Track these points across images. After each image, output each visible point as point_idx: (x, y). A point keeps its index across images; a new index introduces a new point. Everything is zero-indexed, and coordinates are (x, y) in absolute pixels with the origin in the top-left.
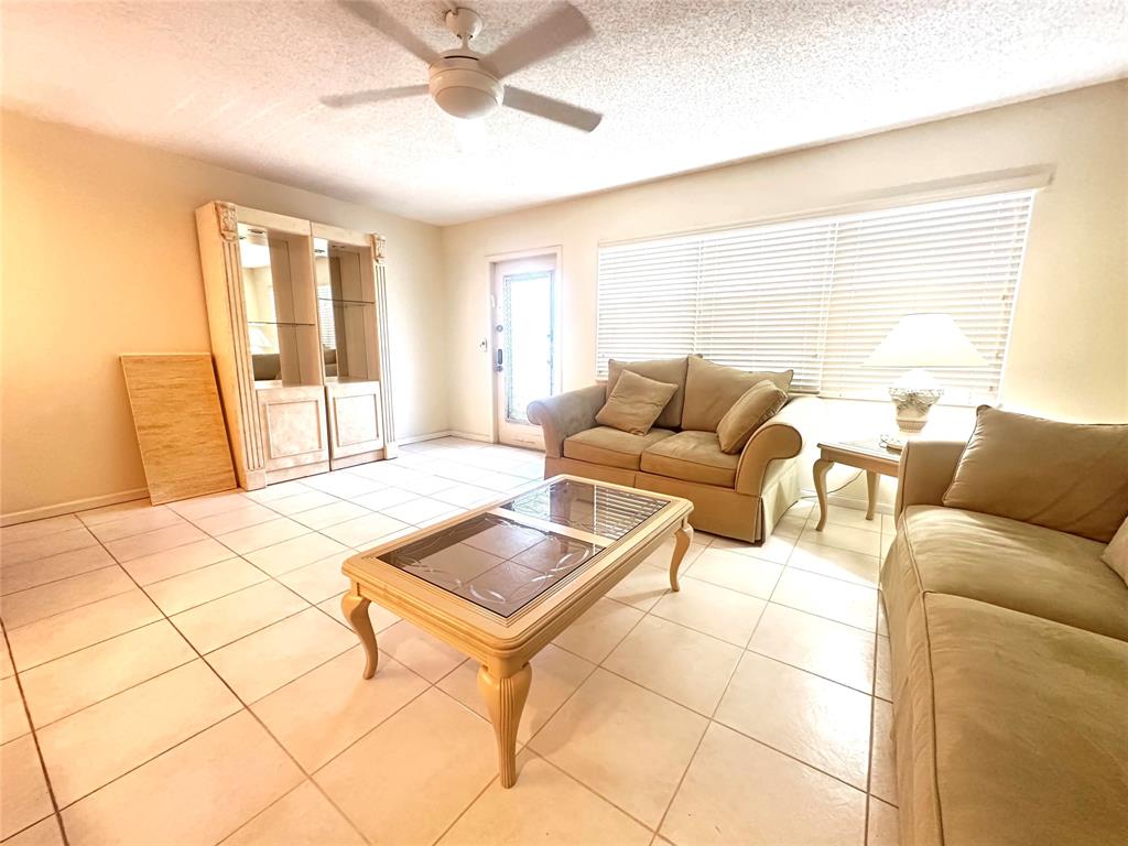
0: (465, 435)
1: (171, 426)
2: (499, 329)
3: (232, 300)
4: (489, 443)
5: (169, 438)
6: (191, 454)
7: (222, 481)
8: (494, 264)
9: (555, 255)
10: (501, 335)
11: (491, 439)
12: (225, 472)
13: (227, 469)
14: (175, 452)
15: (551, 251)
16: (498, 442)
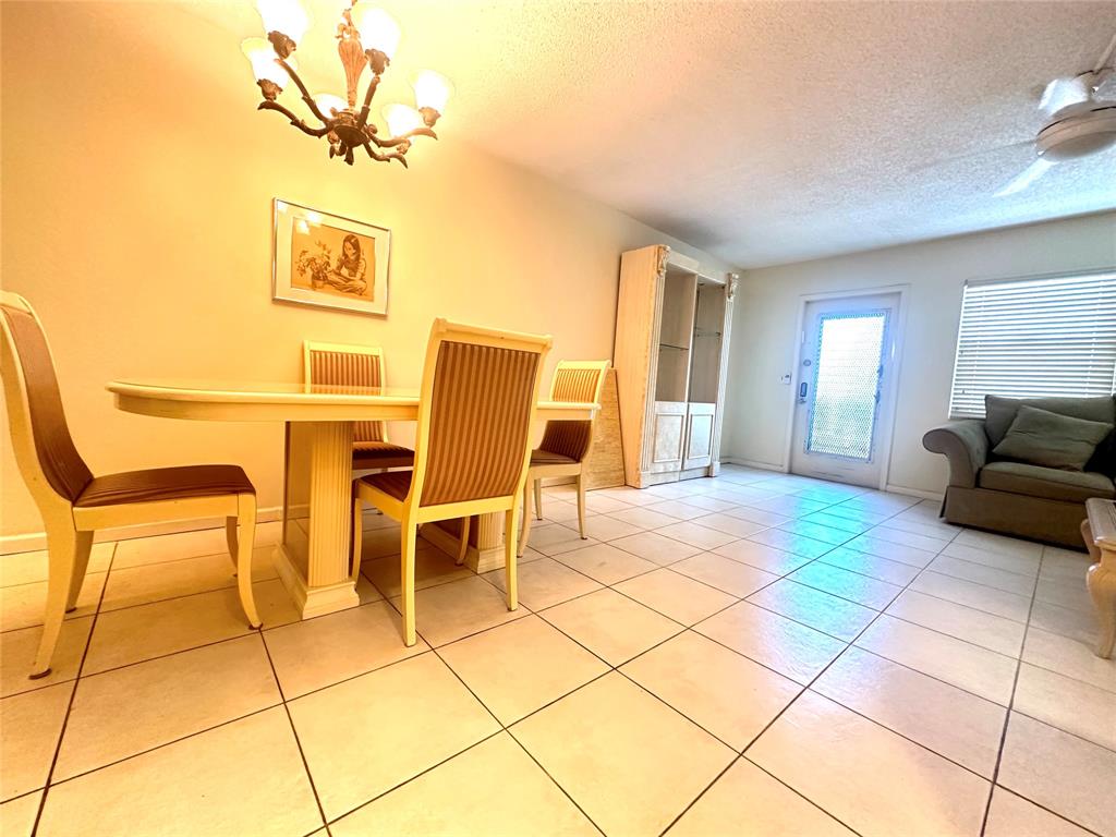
0: (749, 463)
2: (807, 363)
4: (781, 472)
6: (604, 451)
7: (618, 478)
8: (808, 303)
9: (900, 293)
10: (807, 369)
11: (786, 469)
12: (619, 470)
13: (620, 467)
15: (896, 290)
16: (791, 473)
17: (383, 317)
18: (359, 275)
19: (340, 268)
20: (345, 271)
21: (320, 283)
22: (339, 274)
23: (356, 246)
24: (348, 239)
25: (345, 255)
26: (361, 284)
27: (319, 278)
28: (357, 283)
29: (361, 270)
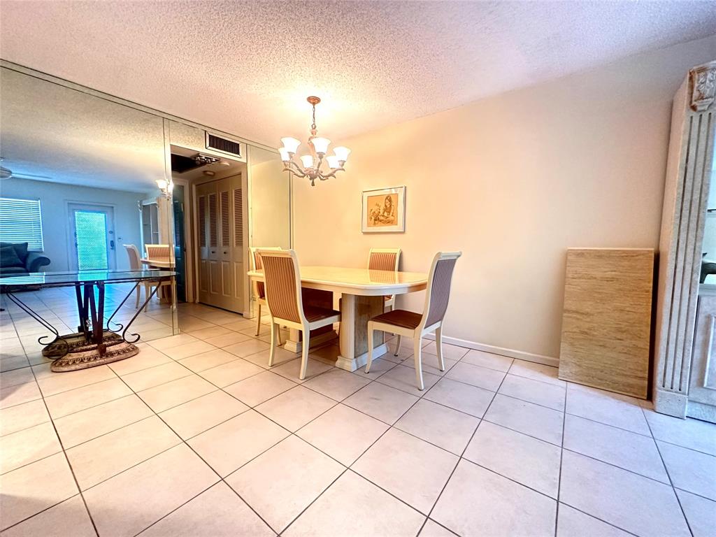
1: (593, 315)
3: (689, 184)
5: (587, 325)
6: (604, 346)
7: (629, 385)
12: (636, 377)
13: (640, 374)
14: (591, 340)
17: (403, 232)
18: (391, 214)
19: (384, 213)
20: (386, 214)
21: (376, 222)
22: (383, 216)
23: (390, 201)
24: (387, 198)
25: (386, 206)
26: (392, 218)
27: (377, 219)
28: (391, 218)
29: (392, 211)
